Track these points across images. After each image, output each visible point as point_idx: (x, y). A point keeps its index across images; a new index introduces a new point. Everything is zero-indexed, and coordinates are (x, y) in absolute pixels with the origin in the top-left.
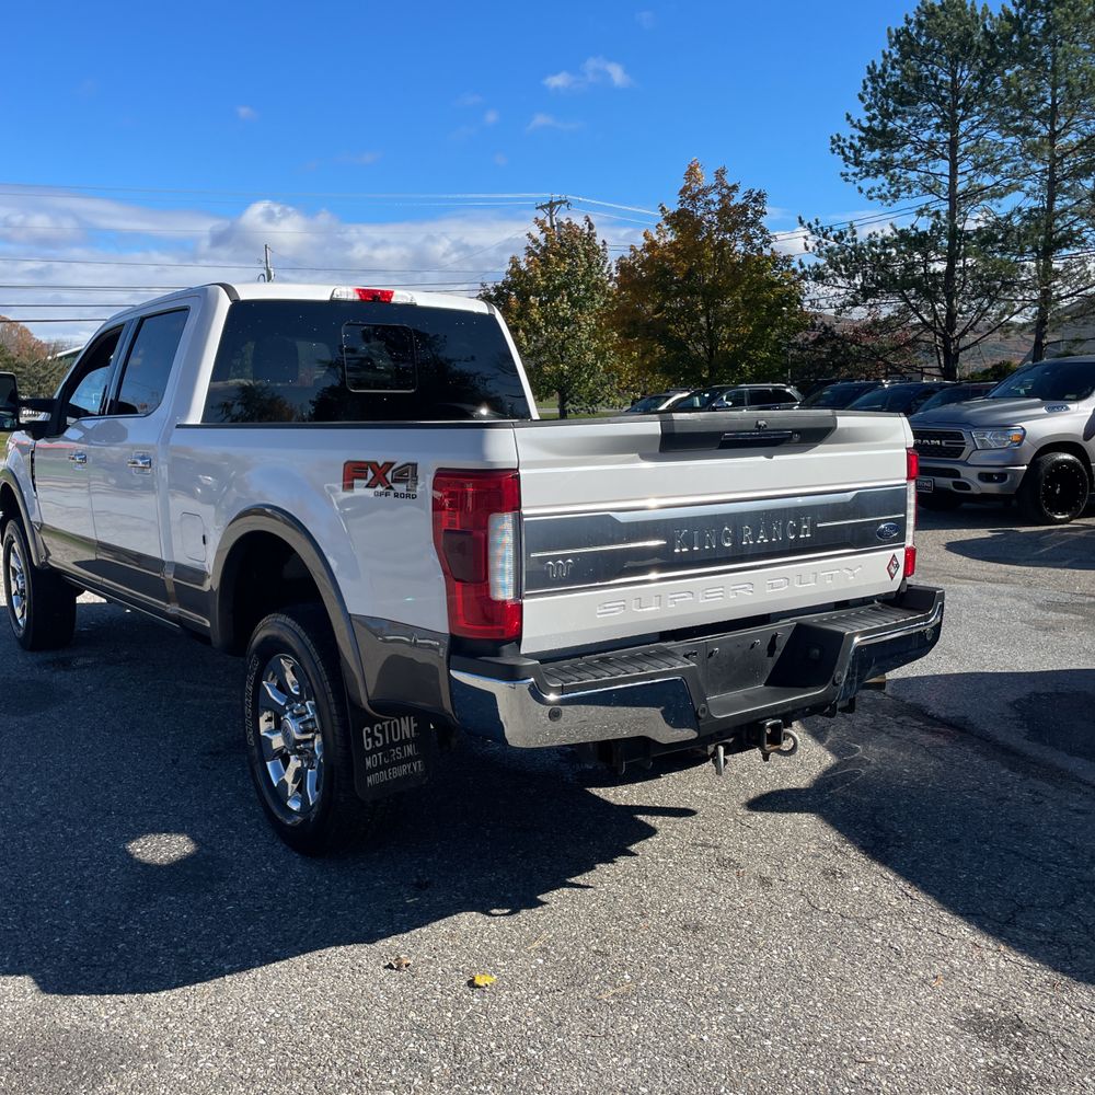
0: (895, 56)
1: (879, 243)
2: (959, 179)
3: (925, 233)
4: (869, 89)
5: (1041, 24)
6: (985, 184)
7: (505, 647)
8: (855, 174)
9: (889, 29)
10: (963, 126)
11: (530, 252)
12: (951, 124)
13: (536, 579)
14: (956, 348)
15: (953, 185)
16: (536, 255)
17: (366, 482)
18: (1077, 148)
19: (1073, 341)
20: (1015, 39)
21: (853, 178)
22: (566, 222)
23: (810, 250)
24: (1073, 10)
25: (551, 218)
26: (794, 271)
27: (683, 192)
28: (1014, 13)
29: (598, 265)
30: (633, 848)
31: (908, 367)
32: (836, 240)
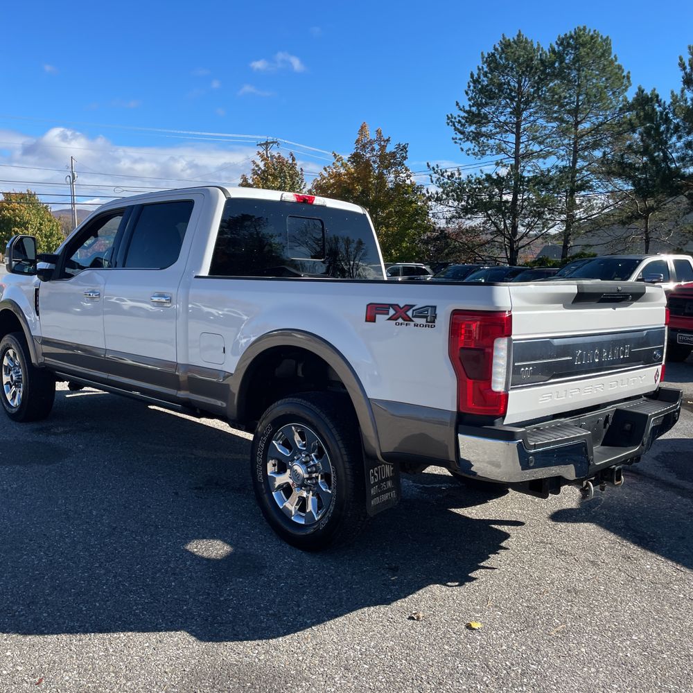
0: (486, 69)
1: (473, 181)
2: (522, 146)
3: (503, 177)
4: (472, 88)
5: (572, 57)
6: (535, 150)
7: (497, 420)
8: (460, 139)
9: (482, 53)
10: (525, 114)
11: (255, 173)
12: (517, 112)
13: (517, 379)
14: (517, 247)
15: (517, 149)
16: (258, 175)
17: (388, 317)
18: (590, 132)
19: (585, 246)
20: (557, 64)
21: (460, 142)
22: (277, 156)
23: (434, 182)
24: (591, 50)
25: (267, 152)
26: (424, 195)
27: (357, 141)
28: (556, 49)
29: (298, 183)
30: (503, 544)
31: (489, 257)
32: (448, 179)
